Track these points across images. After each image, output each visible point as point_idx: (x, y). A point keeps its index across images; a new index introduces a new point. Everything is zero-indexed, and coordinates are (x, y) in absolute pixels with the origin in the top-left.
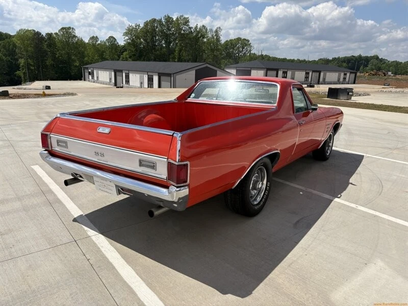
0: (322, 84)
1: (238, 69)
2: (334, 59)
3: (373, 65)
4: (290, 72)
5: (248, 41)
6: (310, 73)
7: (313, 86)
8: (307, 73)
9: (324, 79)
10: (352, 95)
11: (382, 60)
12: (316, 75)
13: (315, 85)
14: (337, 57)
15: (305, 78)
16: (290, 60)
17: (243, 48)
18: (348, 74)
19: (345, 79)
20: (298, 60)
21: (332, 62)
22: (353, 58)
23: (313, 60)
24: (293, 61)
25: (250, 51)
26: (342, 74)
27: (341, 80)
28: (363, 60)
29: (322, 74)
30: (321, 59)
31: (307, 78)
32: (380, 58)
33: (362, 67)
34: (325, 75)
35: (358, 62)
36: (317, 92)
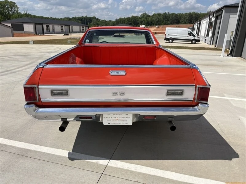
0: (71, 33)
1: (12, 23)
2: (73, 18)
3: (94, 22)
4: (51, 26)
5: (15, 3)
6: (64, 26)
7: (68, 35)
8: (62, 27)
9: (72, 30)
10: (99, 39)
11: (98, 19)
12: (67, 27)
13: (69, 34)
14: (74, 17)
15: (61, 29)
16: (46, 17)
17: (12, 8)
18: (85, 27)
19: (83, 30)
20: (51, 18)
21: (72, 20)
22: (83, 18)
23: (61, 18)
24: (48, 18)
25: (18, 10)
26: (82, 27)
27: (82, 30)
28: (88, 19)
29: (71, 27)
30: (65, 18)
31: (62, 29)
32: (97, 18)
33: (89, 23)
34: (72, 28)
35: (86, 20)
36: (75, 38)
